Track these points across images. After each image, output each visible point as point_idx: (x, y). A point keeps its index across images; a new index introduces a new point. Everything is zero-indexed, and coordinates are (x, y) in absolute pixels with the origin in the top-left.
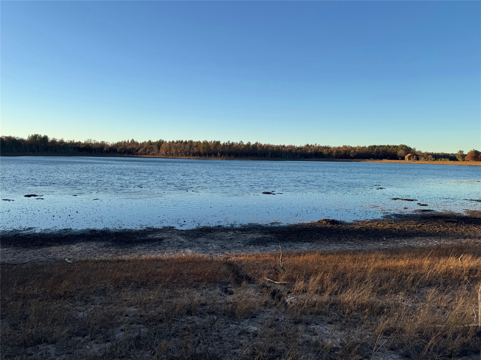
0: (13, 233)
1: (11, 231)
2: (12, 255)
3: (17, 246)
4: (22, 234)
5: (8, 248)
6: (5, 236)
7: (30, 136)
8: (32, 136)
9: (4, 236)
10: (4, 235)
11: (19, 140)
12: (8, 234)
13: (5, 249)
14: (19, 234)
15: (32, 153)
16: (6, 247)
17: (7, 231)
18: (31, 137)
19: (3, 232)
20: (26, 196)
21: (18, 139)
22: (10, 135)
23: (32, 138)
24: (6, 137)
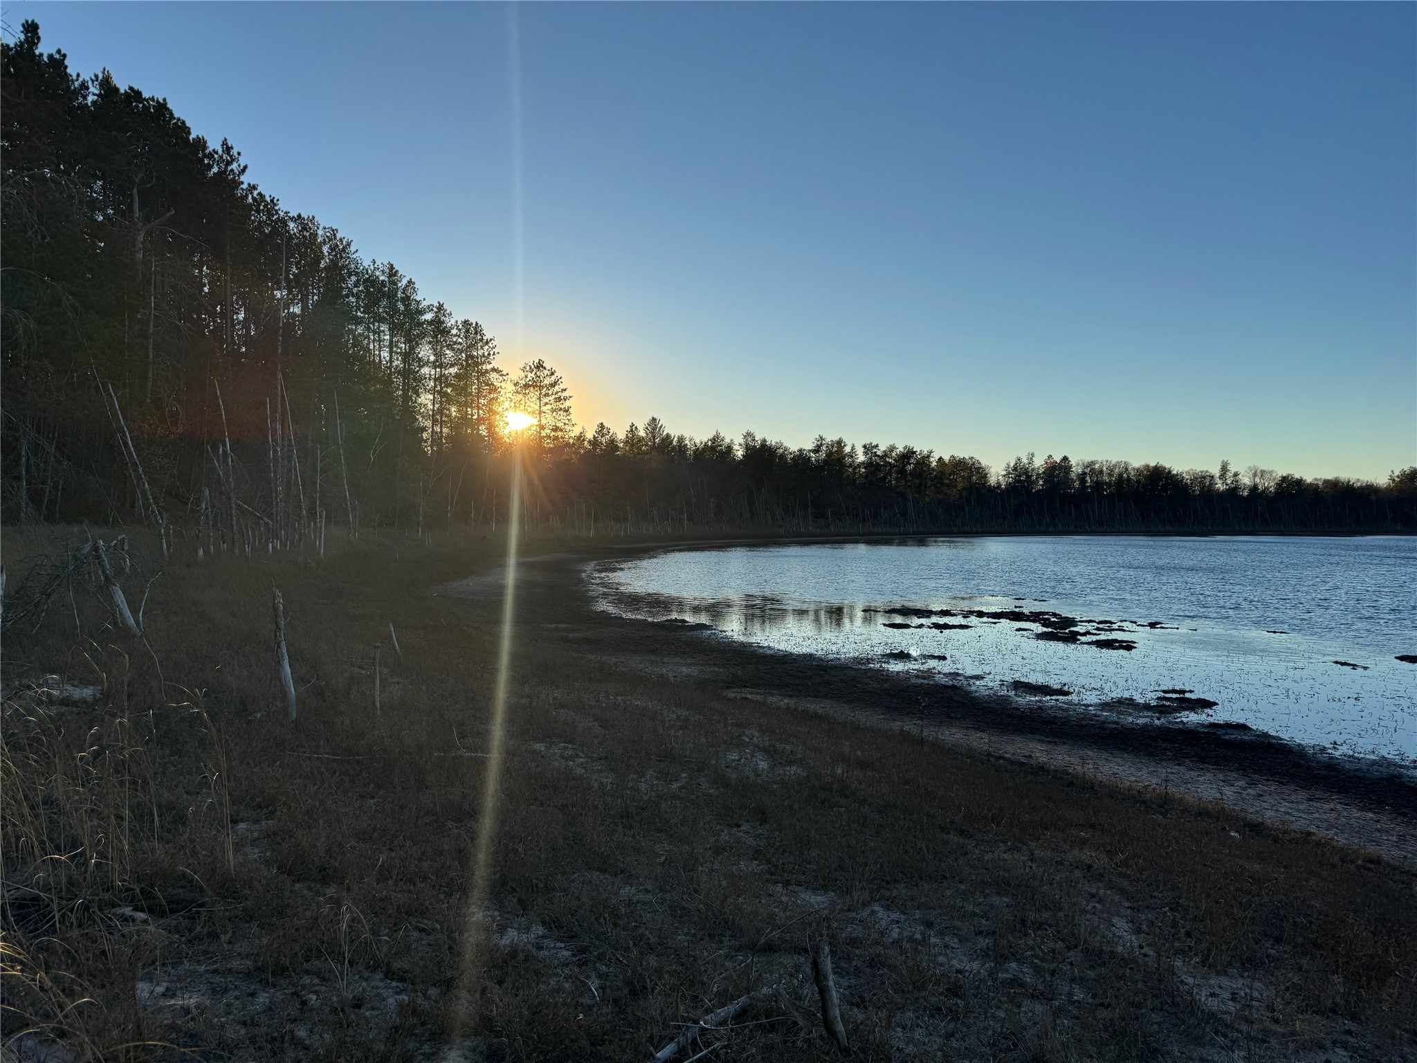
0: (1381, 769)
1: (1374, 763)
2: (1394, 839)
3: (1404, 815)
4: (1412, 778)
5: (1377, 813)
6: (1359, 774)
7: (1397, 473)
8: (1403, 474)
9: (1356, 773)
10: (1356, 770)
11: (1361, 488)
12: (1369, 770)
13: (1371, 815)
14: (1401, 776)
15: (1399, 527)
16: (1370, 810)
17: (1362, 758)
18: (1398, 477)
19: (1351, 759)
20: (1402, 658)
21: (1359, 484)
22: (1336, 475)
23: (1401, 480)
24: (1326, 482)
